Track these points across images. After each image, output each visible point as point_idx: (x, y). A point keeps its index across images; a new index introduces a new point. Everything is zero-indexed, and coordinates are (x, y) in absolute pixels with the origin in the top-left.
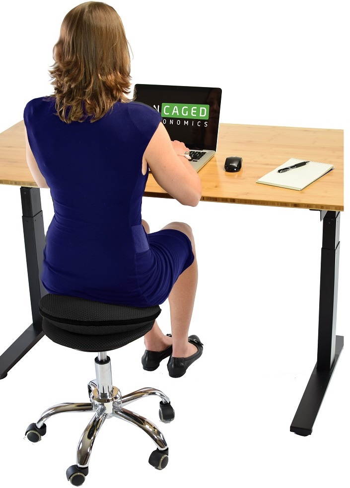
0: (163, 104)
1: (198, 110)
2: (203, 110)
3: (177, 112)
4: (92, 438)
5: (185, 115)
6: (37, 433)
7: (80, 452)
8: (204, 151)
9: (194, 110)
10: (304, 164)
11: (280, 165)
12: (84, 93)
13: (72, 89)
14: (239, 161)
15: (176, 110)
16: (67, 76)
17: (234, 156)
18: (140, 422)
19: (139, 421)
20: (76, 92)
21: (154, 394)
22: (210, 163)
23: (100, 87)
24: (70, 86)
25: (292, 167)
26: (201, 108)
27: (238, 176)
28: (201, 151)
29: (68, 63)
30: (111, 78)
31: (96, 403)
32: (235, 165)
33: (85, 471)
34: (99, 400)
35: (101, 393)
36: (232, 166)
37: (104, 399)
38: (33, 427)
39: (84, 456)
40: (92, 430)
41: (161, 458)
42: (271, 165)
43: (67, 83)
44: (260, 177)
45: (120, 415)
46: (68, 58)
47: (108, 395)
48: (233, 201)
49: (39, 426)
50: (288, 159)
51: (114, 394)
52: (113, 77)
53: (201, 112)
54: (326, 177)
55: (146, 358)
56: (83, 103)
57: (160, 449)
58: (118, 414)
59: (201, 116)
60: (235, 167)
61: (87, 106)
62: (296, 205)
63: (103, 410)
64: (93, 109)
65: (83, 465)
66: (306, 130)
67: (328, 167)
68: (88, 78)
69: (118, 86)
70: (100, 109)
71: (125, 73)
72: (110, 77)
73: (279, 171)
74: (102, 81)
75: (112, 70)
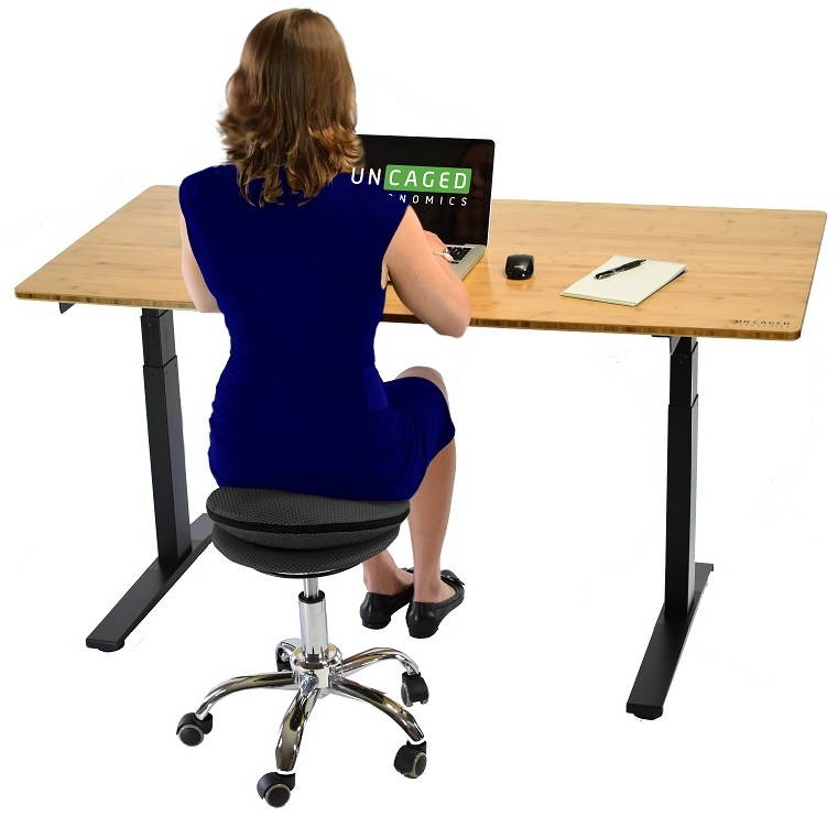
0: (388, 167)
1: (452, 178)
2: (461, 178)
3: (414, 180)
4: (299, 729)
5: (428, 186)
6: (197, 728)
7: (279, 751)
8: (467, 246)
9: (445, 177)
10: (637, 264)
11: (596, 267)
12: (284, 158)
13: (262, 151)
14: (530, 261)
15: (411, 178)
16: (253, 130)
17: (521, 253)
18: (377, 700)
19: (375, 697)
20: (270, 155)
21: (393, 657)
22: (479, 266)
23: (309, 148)
24: (258, 145)
25: (619, 269)
26: (457, 174)
27: (529, 286)
28: (463, 247)
29: (255, 109)
30: (329, 133)
31: (301, 670)
32: (523, 267)
33: (290, 781)
34: (305, 666)
35: (309, 655)
36: (518, 269)
37: (313, 662)
38: (190, 719)
39: (287, 757)
40: (297, 717)
41: (414, 757)
42: (583, 267)
43: (253, 140)
44: (566, 287)
45: (343, 691)
46: (255, 101)
47: (320, 656)
48: (526, 325)
49: (201, 717)
50: (609, 258)
51: (331, 654)
52: (332, 132)
53: (457, 181)
54: (675, 285)
55: (367, 607)
56: (283, 174)
57: (413, 743)
58: (338, 689)
59: (456, 187)
60: (523, 272)
61: (291, 179)
62: (630, 330)
63: (313, 682)
64: (300, 183)
65: (287, 770)
66: (634, 209)
67: (678, 268)
68: (290, 133)
69: (339, 145)
70: (311, 184)
71: (348, 124)
72: (325, 133)
73: (597, 276)
74: (313, 138)
75: (329, 120)
